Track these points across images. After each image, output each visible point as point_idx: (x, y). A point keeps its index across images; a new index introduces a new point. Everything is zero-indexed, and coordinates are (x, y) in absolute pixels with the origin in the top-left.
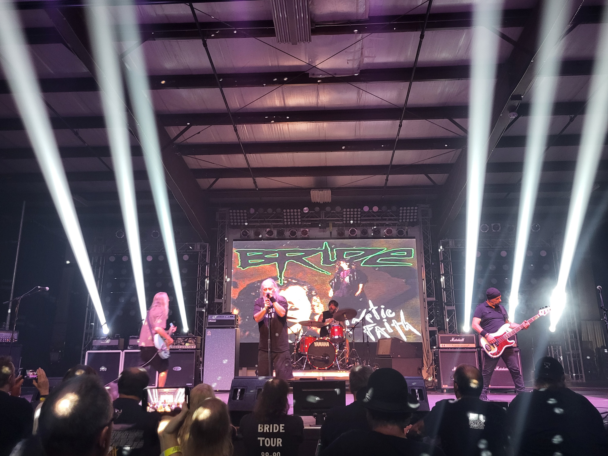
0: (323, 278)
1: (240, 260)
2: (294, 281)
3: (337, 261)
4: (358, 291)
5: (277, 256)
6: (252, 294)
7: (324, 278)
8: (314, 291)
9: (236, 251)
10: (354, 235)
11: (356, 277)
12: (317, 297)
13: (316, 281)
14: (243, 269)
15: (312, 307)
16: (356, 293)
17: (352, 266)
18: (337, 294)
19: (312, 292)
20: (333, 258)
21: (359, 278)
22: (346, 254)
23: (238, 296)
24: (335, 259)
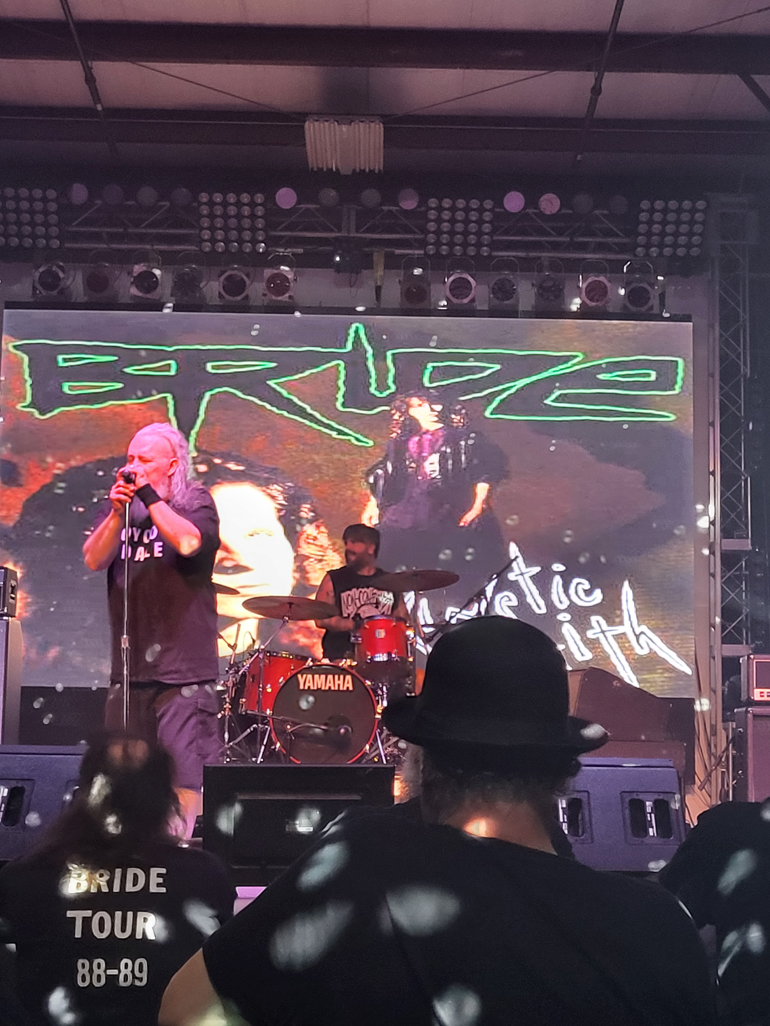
0: (342, 458)
1: (29, 382)
2: (232, 466)
3: (399, 396)
4: (470, 507)
5: (173, 372)
6: (74, 509)
7: (347, 458)
8: (308, 506)
9: (15, 347)
10: (466, 301)
11: (466, 458)
12: (318, 527)
13: (317, 467)
14: (42, 413)
15: (298, 564)
16: (462, 517)
17: (453, 416)
18: (394, 518)
19: (299, 508)
20: (383, 386)
21: (475, 461)
22: (431, 373)
23: (22, 516)
24: (389, 388)
